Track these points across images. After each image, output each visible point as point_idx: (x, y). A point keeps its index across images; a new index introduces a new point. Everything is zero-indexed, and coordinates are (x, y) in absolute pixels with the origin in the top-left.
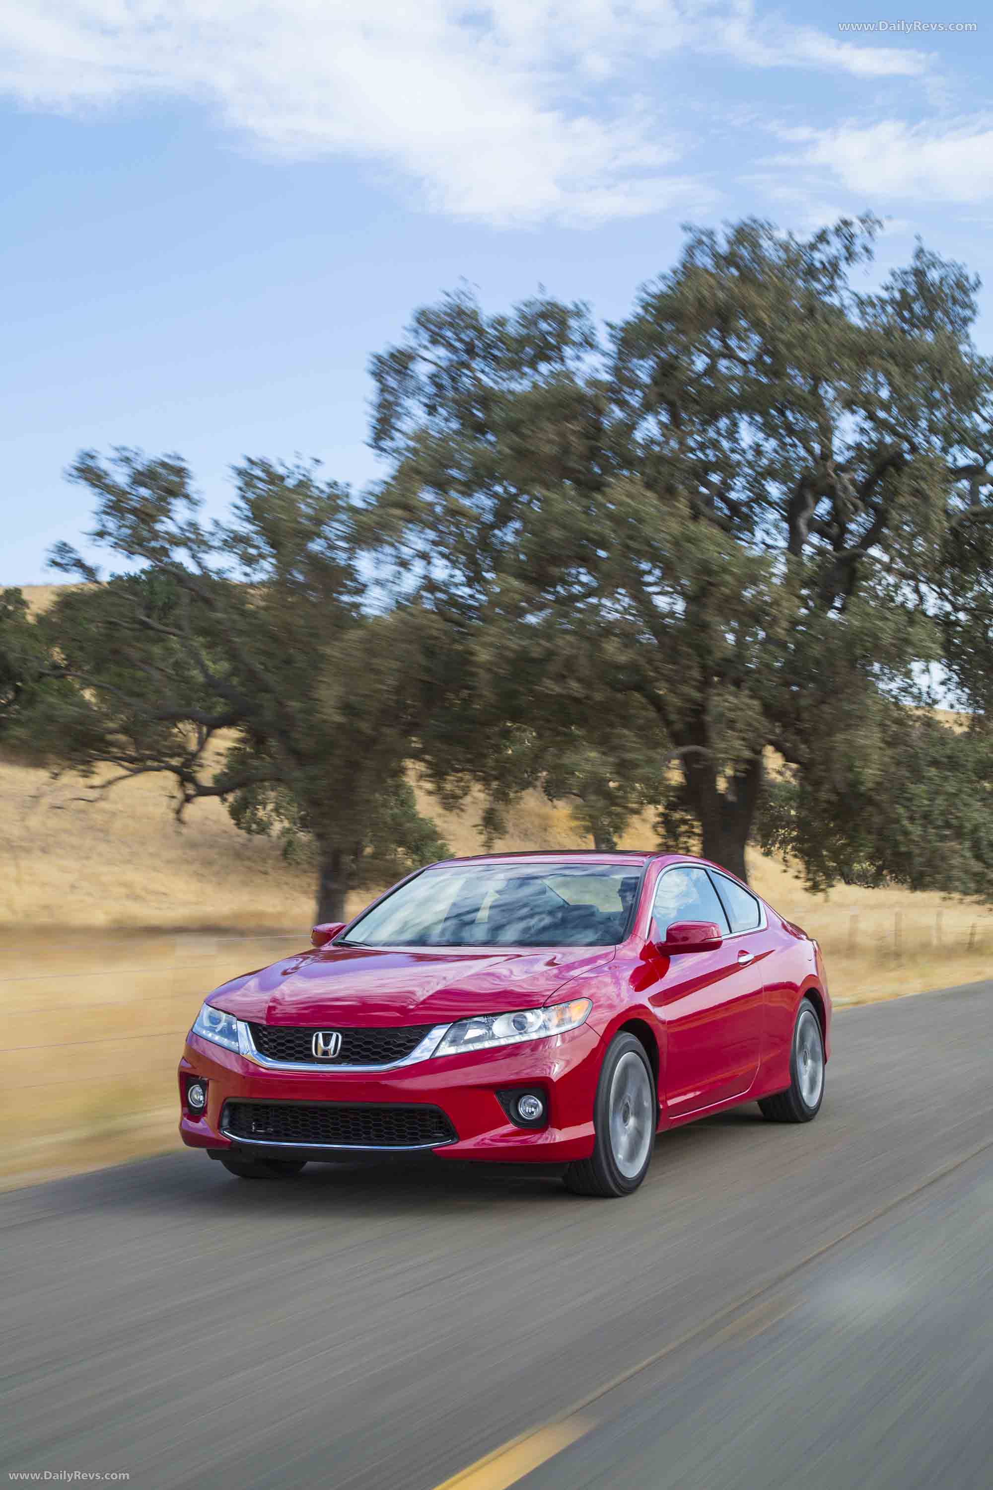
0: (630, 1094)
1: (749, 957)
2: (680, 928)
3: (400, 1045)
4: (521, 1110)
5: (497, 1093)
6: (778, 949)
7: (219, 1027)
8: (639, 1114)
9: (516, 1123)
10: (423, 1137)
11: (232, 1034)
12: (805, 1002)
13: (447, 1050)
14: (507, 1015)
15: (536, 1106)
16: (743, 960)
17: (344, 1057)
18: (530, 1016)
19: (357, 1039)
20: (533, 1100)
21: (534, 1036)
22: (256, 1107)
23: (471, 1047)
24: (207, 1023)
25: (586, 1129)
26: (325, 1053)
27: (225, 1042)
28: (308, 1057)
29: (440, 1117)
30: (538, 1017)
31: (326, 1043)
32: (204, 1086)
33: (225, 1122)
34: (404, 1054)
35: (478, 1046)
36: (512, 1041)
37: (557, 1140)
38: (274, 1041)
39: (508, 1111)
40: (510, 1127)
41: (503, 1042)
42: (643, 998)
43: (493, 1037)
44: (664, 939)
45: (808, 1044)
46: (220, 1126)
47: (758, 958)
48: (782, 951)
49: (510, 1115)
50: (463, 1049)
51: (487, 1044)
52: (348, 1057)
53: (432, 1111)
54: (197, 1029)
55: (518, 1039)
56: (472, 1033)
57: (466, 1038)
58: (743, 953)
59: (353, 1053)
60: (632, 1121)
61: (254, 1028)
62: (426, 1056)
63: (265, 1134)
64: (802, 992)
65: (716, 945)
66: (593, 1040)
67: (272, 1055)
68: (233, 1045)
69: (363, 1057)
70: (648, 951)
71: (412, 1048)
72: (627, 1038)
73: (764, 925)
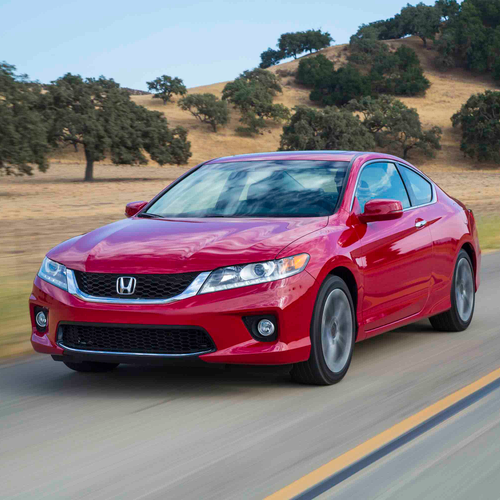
0: (337, 317)
1: (424, 223)
2: (373, 204)
3: (176, 286)
4: (260, 330)
5: (244, 318)
6: (444, 217)
7: (56, 273)
8: (343, 329)
9: (256, 338)
10: (193, 348)
11: (63, 277)
12: (463, 251)
13: (209, 289)
14: (249, 266)
15: (270, 327)
16: (418, 224)
17: (138, 294)
18: (265, 266)
19: (147, 282)
20: (268, 323)
21: (269, 279)
22: (80, 328)
23: (225, 287)
24: (48, 270)
25: (305, 342)
26: (126, 291)
27: (59, 283)
28: (114, 294)
29: (204, 334)
30: (271, 266)
31: (126, 285)
32: (46, 313)
33: (60, 336)
34: (179, 293)
35: (230, 286)
36: (253, 283)
37: (283, 350)
38: (91, 283)
39: (250, 330)
40: (253, 341)
41: (247, 284)
42: (347, 253)
43: (240, 280)
44: (363, 212)
45: (464, 280)
46: (56, 339)
47: (428, 224)
48: (447, 218)
49: (252, 333)
50: (220, 288)
51: (236, 285)
52: (140, 294)
53: (198, 331)
54: (41, 274)
55: (258, 281)
56: (226, 277)
57: (223, 280)
58: (420, 220)
59: (145, 292)
60: (338, 335)
61: (78, 274)
62: (194, 294)
63: (87, 345)
64: (460, 245)
65: (398, 216)
66: (310, 282)
67: (90, 293)
68: (64, 286)
69: (151, 294)
70: (352, 220)
71: (185, 288)
72: (336, 279)
73: (435, 200)
